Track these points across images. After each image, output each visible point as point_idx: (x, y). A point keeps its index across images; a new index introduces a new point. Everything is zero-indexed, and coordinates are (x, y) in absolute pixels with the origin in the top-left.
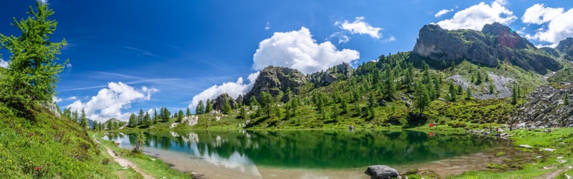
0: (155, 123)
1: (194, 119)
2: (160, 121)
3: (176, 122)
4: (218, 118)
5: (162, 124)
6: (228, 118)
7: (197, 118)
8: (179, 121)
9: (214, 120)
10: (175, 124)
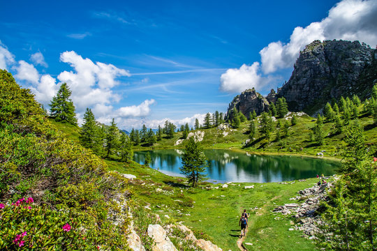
0: (159, 140)
1: (199, 135)
2: (163, 138)
3: (181, 138)
4: (225, 134)
5: (167, 141)
6: (237, 133)
7: (203, 134)
8: (184, 137)
9: (220, 136)
10: (180, 140)
